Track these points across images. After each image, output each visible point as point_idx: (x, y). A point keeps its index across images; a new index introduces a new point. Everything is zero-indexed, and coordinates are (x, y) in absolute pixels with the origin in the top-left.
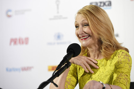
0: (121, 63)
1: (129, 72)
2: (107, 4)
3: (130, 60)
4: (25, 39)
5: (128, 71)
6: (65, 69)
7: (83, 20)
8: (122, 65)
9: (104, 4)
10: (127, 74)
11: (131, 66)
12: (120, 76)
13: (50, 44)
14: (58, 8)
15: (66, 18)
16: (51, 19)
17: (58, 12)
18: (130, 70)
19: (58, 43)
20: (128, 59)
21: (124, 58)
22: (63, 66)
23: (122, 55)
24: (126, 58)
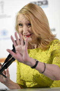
2: (44, 3)
9: (42, 3)
17: (3, 12)
22: (10, 59)
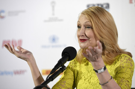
0: (123, 67)
1: (131, 78)
3: (133, 64)
4: (19, 41)
5: (130, 76)
6: (59, 73)
7: (86, 21)
8: (124, 70)
10: (128, 80)
11: (133, 72)
12: (121, 81)
13: (44, 47)
14: (53, 9)
15: (61, 20)
16: (45, 21)
17: (53, 14)
18: (131, 75)
19: (53, 47)
20: (131, 63)
21: (126, 62)
22: (58, 70)
23: (125, 59)
24: (129, 62)
